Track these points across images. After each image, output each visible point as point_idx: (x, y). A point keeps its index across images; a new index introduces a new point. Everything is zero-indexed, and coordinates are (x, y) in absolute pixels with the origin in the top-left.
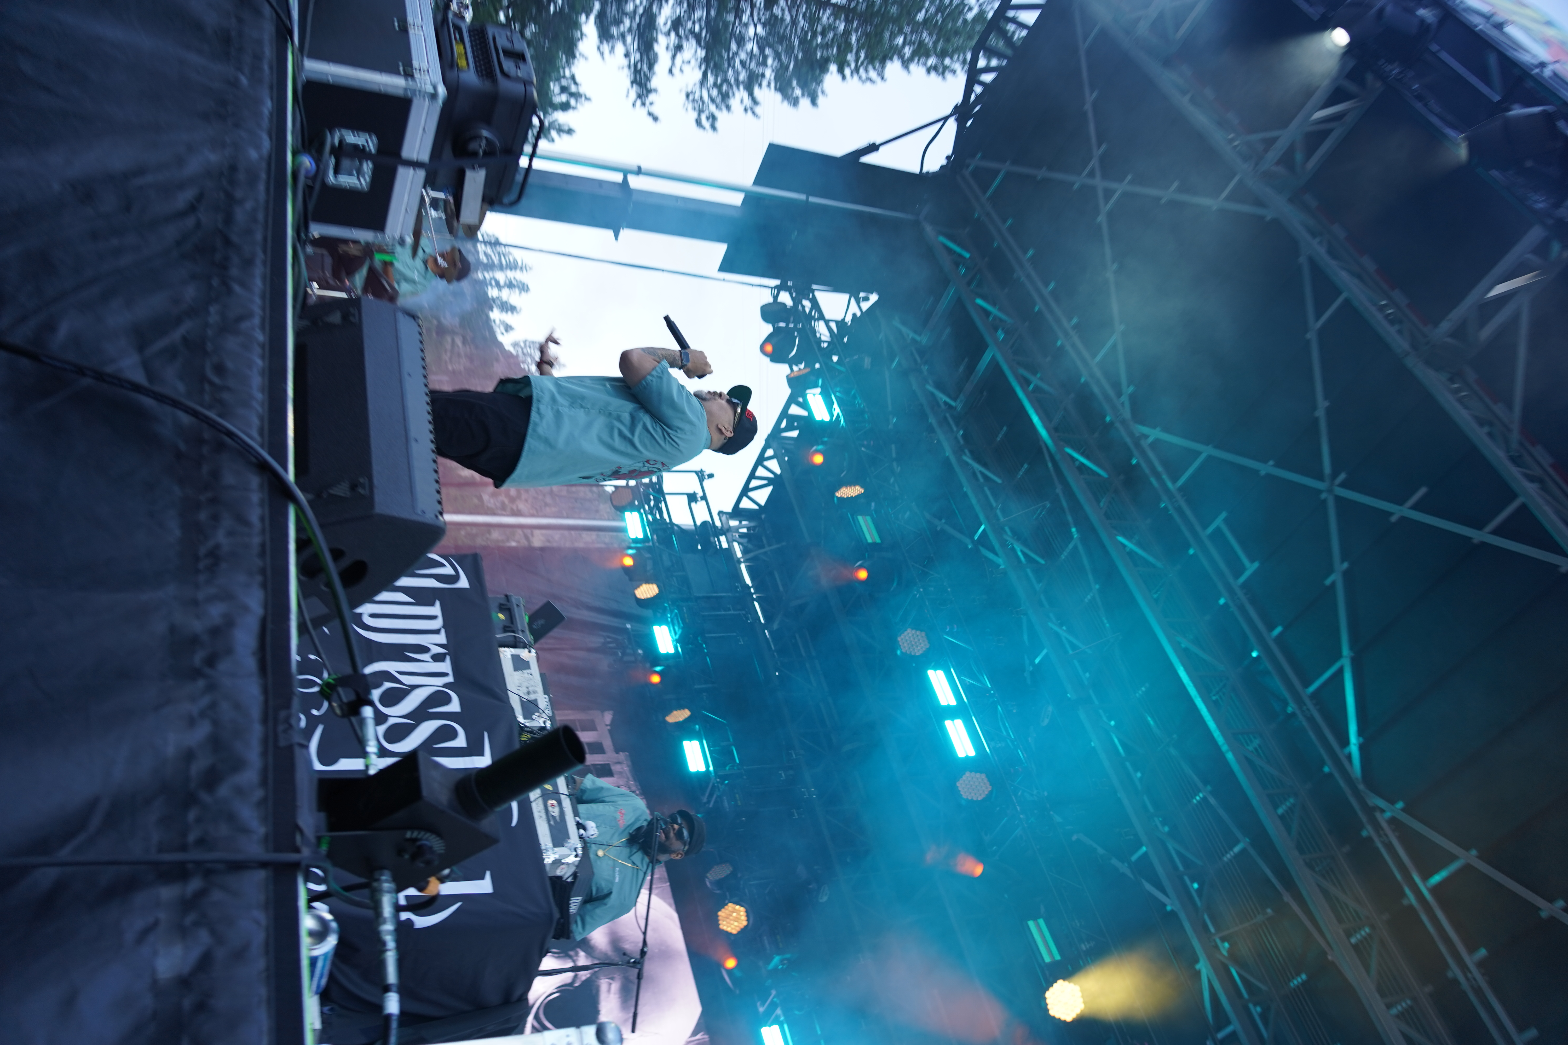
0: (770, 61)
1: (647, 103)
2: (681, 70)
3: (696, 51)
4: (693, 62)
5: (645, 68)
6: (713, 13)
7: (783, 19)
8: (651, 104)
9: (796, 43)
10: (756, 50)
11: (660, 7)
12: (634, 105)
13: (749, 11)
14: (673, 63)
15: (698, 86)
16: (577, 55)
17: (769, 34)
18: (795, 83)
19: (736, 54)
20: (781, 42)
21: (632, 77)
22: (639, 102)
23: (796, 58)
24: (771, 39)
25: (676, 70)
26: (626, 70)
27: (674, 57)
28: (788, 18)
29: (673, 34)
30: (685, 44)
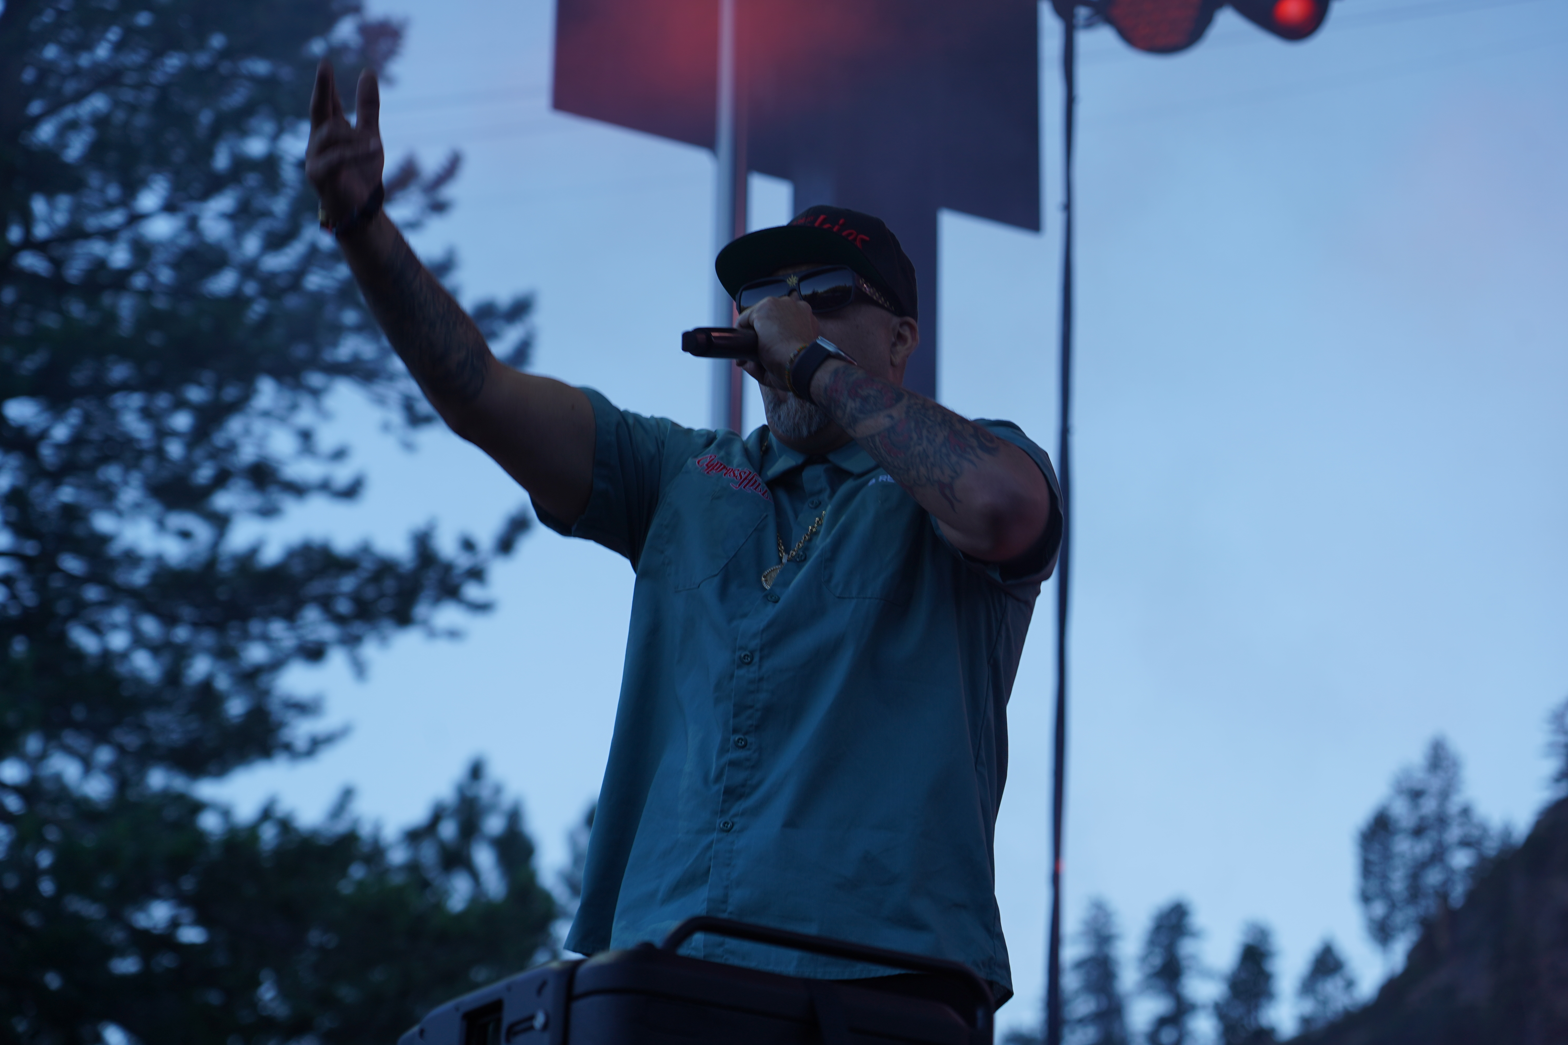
0: (256, 147)
1: (463, 561)
2: (339, 455)
3: (266, 414)
4: (305, 417)
5: (348, 583)
6: (119, 372)
7: (100, 122)
8: (468, 545)
9: (173, 62)
10: (224, 202)
11: (132, 558)
12: (482, 608)
13: (98, 248)
14: (325, 487)
15: (380, 388)
16: (341, 827)
17: (160, 162)
18: (317, 47)
19: (249, 270)
20: (186, 120)
21: (387, 626)
22: (472, 591)
23: (226, 54)
24: (179, 155)
25: (342, 475)
26: (370, 650)
27: (298, 490)
28: (98, 103)
29: (223, 501)
30: (247, 454)
